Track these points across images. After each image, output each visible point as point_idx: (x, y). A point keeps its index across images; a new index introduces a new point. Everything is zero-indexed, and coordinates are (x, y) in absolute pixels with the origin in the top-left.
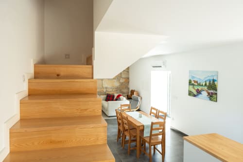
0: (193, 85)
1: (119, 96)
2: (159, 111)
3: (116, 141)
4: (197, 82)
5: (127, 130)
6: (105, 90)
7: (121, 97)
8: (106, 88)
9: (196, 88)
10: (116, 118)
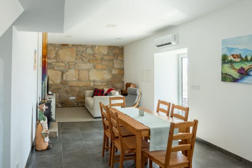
0: (231, 62)
1: (109, 91)
2: (174, 107)
3: (101, 155)
4: (239, 56)
5: (117, 137)
6: (92, 84)
7: (113, 92)
8: (94, 81)
9: (238, 67)
10: (101, 119)
